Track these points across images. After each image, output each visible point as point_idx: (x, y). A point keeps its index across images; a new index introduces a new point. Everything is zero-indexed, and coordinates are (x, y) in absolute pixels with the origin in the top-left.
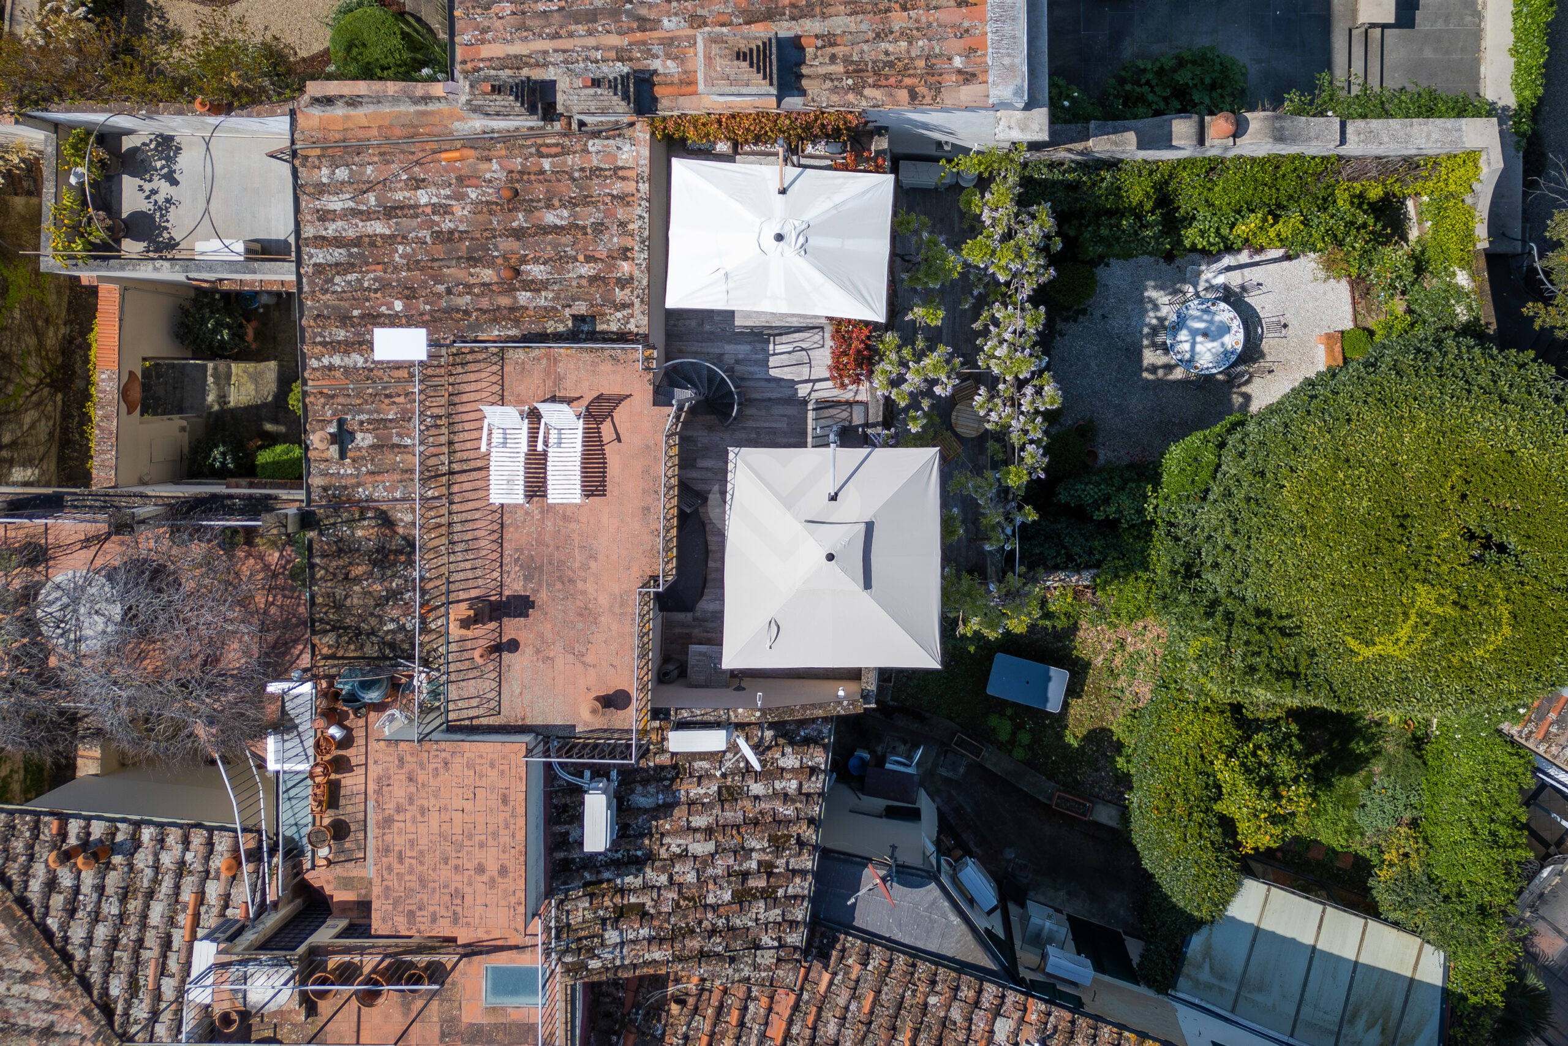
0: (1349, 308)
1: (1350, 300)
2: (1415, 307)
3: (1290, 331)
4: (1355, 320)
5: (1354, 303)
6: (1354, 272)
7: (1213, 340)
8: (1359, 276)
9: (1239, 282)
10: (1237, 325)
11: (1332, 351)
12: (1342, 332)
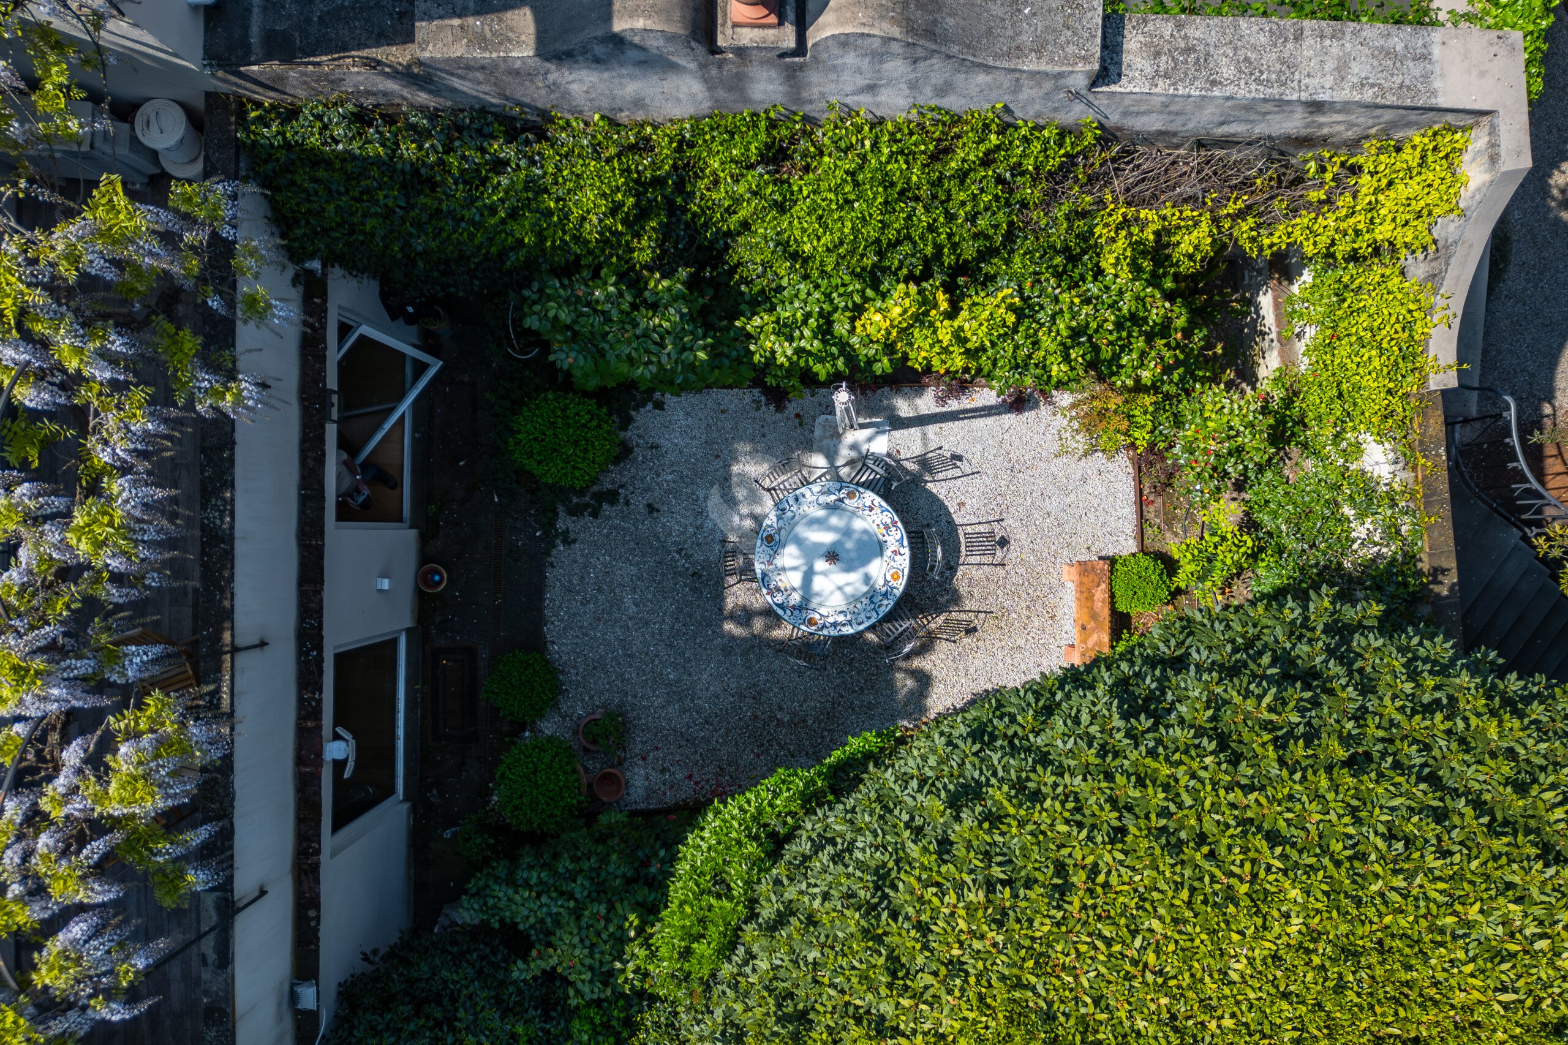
0: (1129, 512)
1: (1132, 496)
2: (1265, 518)
3: (1013, 554)
4: (1141, 535)
5: (1141, 503)
6: (1142, 437)
7: (849, 568)
8: (1152, 445)
9: (917, 450)
10: (896, 538)
11: (1090, 598)
12: (1112, 561)
